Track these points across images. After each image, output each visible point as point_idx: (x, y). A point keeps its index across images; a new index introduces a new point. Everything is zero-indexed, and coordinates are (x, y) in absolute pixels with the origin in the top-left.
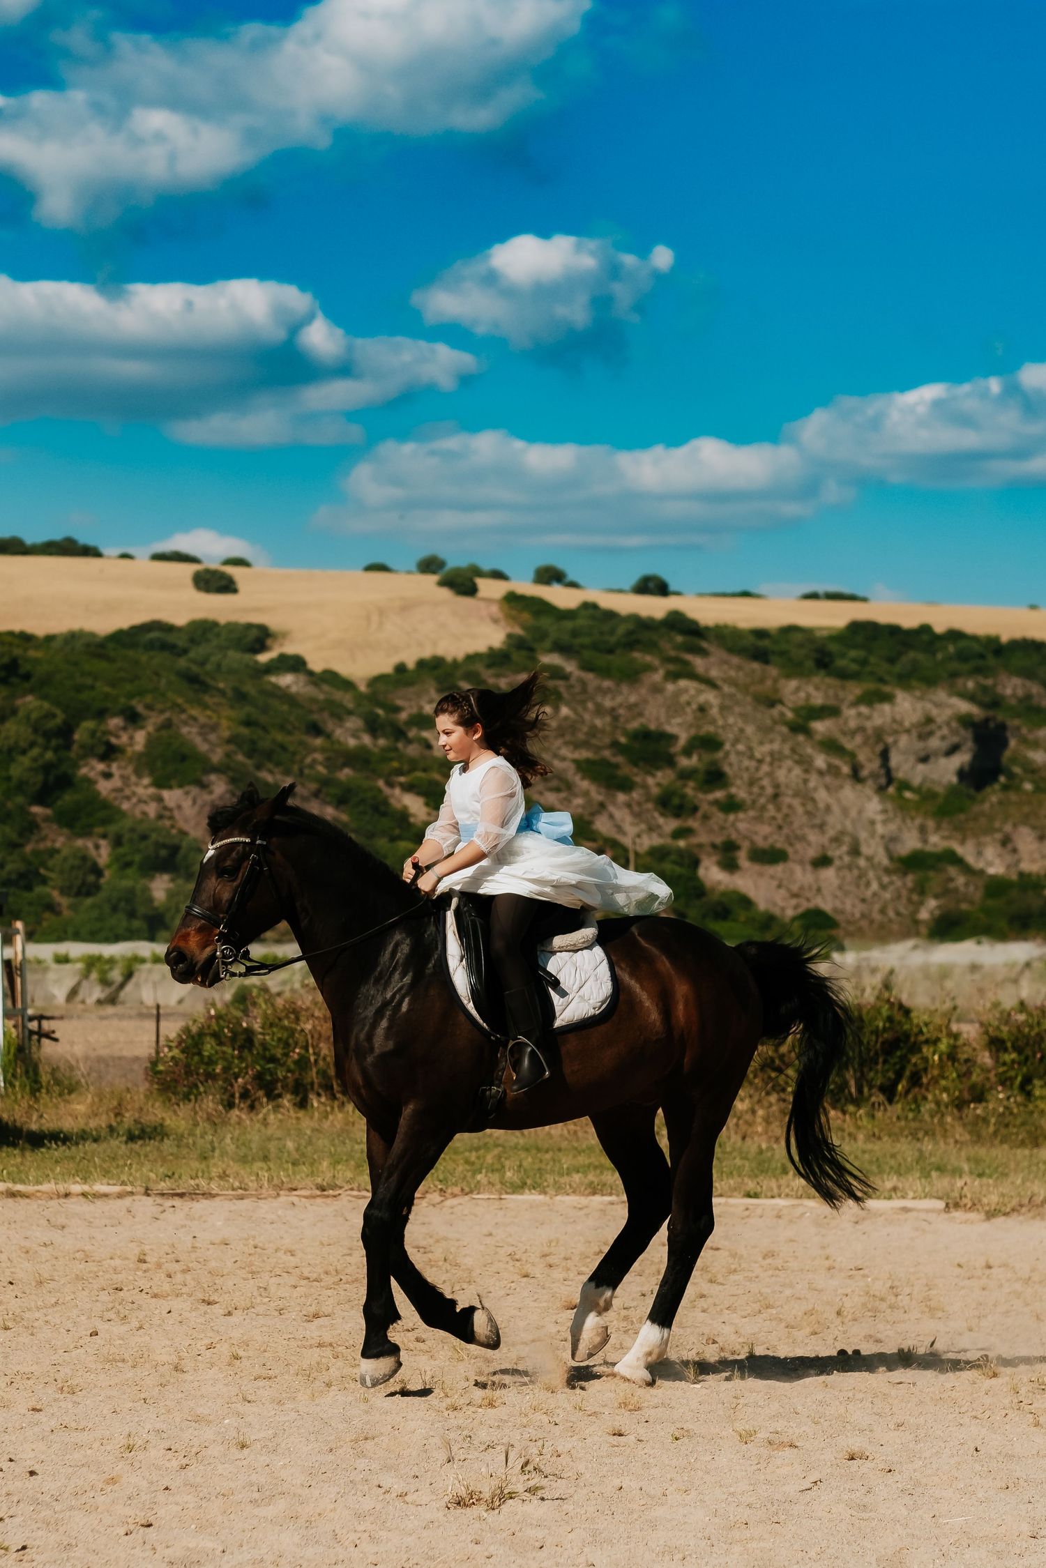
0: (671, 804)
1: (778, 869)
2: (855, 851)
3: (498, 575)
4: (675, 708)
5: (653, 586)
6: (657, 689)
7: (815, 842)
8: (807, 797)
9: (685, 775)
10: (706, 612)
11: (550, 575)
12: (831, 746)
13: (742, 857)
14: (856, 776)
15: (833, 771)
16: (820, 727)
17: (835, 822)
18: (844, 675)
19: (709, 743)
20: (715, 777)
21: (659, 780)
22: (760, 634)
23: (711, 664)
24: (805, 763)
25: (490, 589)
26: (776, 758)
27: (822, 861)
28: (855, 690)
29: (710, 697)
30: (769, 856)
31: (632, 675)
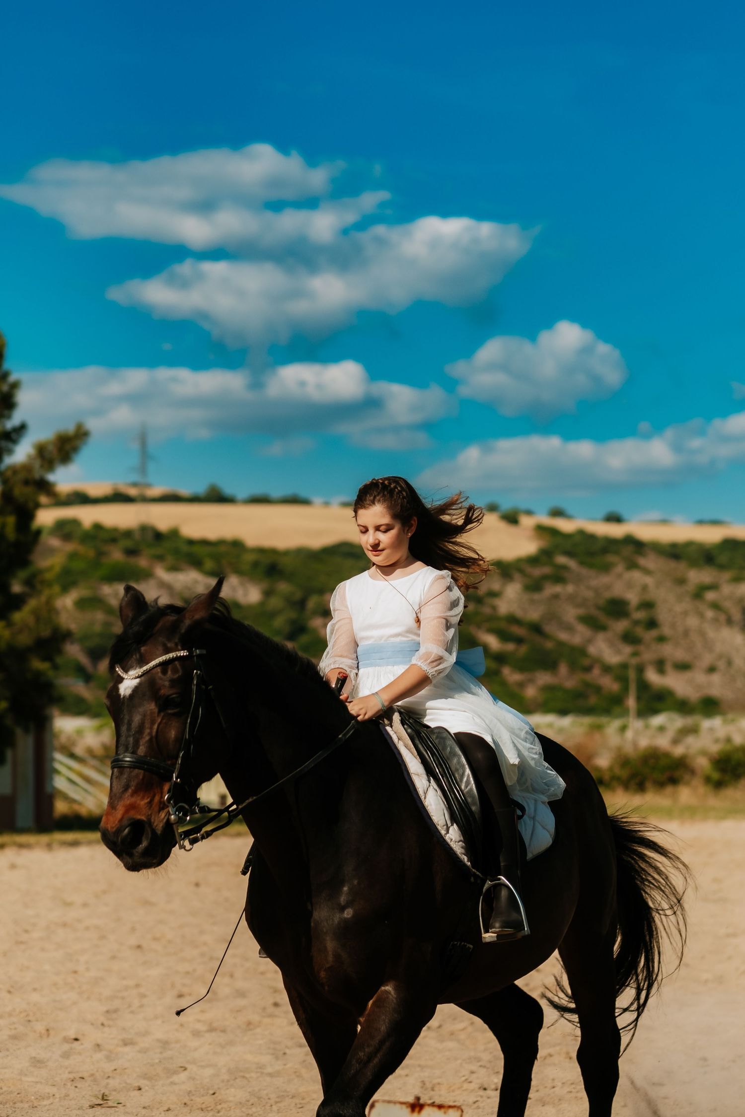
0: (629, 638)
1: (688, 675)
2: (729, 663)
3: (529, 513)
4: (630, 585)
5: (614, 518)
6: (620, 576)
7: (707, 659)
8: (702, 634)
9: (637, 623)
10: (645, 532)
11: (557, 513)
12: (716, 606)
13: (669, 668)
14: (730, 622)
15: (716, 620)
16: (710, 596)
17: (719, 648)
18: (722, 567)
19: (648, 605)
20: (652, 624)
21: (621, 626)
22: (674, 546)
23: (649, 561)
24: (701, 616)
25: (527, 522)
26: (685, 614)
27: (712, 669)
28: (727, 575)
29: (649, 580)
30: (683, 667)
31: (606, 568)
